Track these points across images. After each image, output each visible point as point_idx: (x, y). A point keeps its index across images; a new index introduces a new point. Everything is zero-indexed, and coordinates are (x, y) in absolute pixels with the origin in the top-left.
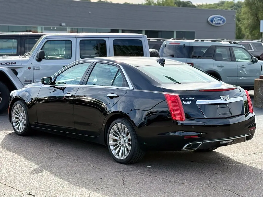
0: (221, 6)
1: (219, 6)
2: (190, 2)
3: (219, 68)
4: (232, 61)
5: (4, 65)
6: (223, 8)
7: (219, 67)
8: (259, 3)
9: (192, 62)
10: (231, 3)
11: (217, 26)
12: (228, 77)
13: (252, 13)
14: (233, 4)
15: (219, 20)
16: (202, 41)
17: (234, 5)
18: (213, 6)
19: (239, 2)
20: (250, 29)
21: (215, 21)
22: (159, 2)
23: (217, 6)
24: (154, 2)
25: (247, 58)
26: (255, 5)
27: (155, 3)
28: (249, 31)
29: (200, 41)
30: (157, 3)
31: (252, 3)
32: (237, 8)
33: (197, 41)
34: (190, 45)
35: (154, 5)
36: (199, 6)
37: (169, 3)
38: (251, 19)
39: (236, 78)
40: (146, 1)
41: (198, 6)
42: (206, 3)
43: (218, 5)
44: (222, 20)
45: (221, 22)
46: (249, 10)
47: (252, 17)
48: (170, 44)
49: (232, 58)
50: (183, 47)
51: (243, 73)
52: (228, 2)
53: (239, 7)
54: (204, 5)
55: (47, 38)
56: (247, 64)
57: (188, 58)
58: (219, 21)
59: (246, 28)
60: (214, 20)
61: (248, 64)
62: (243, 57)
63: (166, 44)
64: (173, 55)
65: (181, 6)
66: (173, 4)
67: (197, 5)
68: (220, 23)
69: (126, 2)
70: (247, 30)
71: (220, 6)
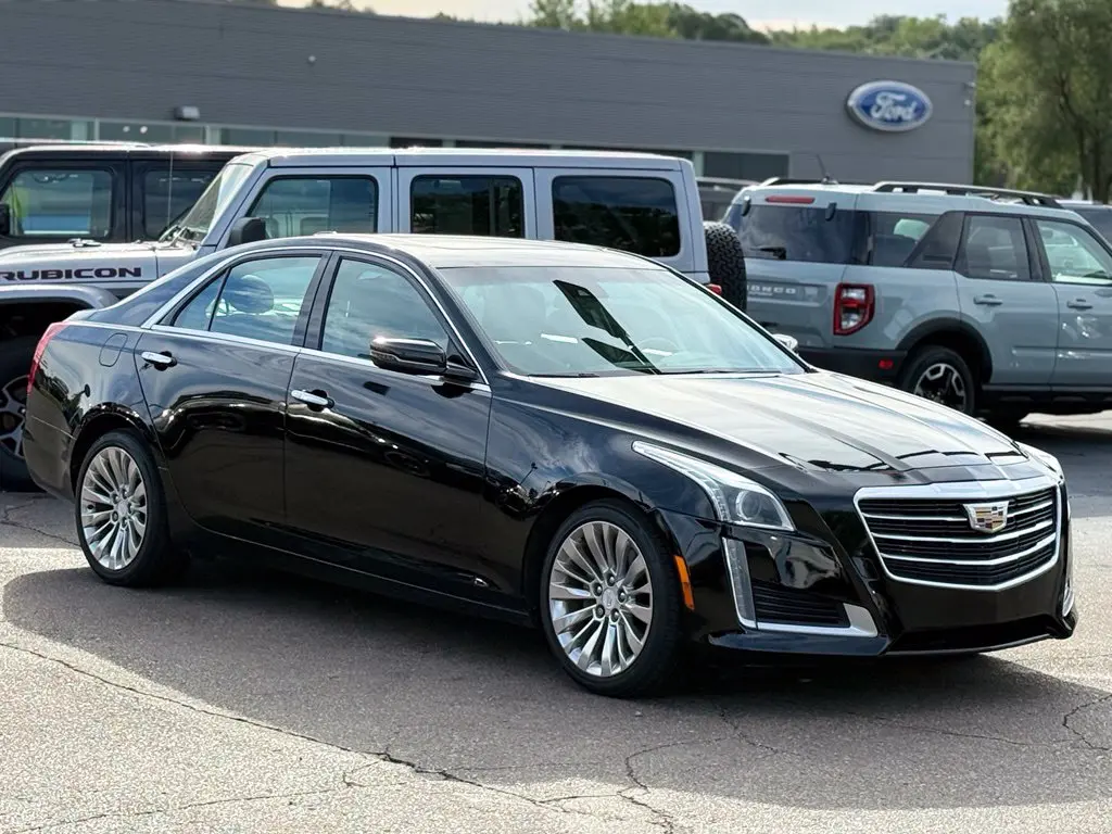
0: (885, 39)
1: (871, 41)
2: (737, 17)
3: (981, 306)
4: (1033, 278)
5: (91, 277)
6: (893, 48)
7: (982, 303)
8: (1073, 29)
9: (865, 282)
10: (931, 25)
11: (891, 133)
12: (1017, 347)
13: (1041, 74)
14: (937, 35)
15: (897, 103)
16: (906, 189)
17: (945, 35)
18: (845, 41)
19: (967, 22)
20: (1029, 150)
21: (879, 108)
22: (596, 16)
23: (866, 41)
24: (572, 14)
25: (1097, 267)
26: (1054, 37)
27: (580, 22)
28: (1024, 161)
29: (901, 190)
30: (586, 22)
31: (1041, 29)
32: (959, 49)
33: (888, 189)
34: (859, 208)
35: (572, 29)
36: (782, 38)
37: (643, 22)
38: (1036, 100)
39: (1051, 354)
40: (536, 12)
41: (778, 36)
42: (814, 26)
43: (868, 33)
44: (914, 104)
45: (907, 113)
46: (1029, 62)
47: (1043, 94)
48: (767, 200)
49: (1036, 268)
50: (828, 217)
51: (1073, 333)
52: (914, 20)
53: (966, 46)
54: (802, 33)
55: (272, 165)
56: (1097, 293)
57: (850, 263)
58: (899, 111)
59: (1013, 143)
60: (875, 103)
61: (1100, 295)
62: (1077, 267)
63: (749, 201)
64: (780, 250)
65: (699, 34)
66: (663, 26)
67: (769, 31)
68: (905, 117)
69: (441, 14)
70: (1015, 152)
71: (878, 41)
